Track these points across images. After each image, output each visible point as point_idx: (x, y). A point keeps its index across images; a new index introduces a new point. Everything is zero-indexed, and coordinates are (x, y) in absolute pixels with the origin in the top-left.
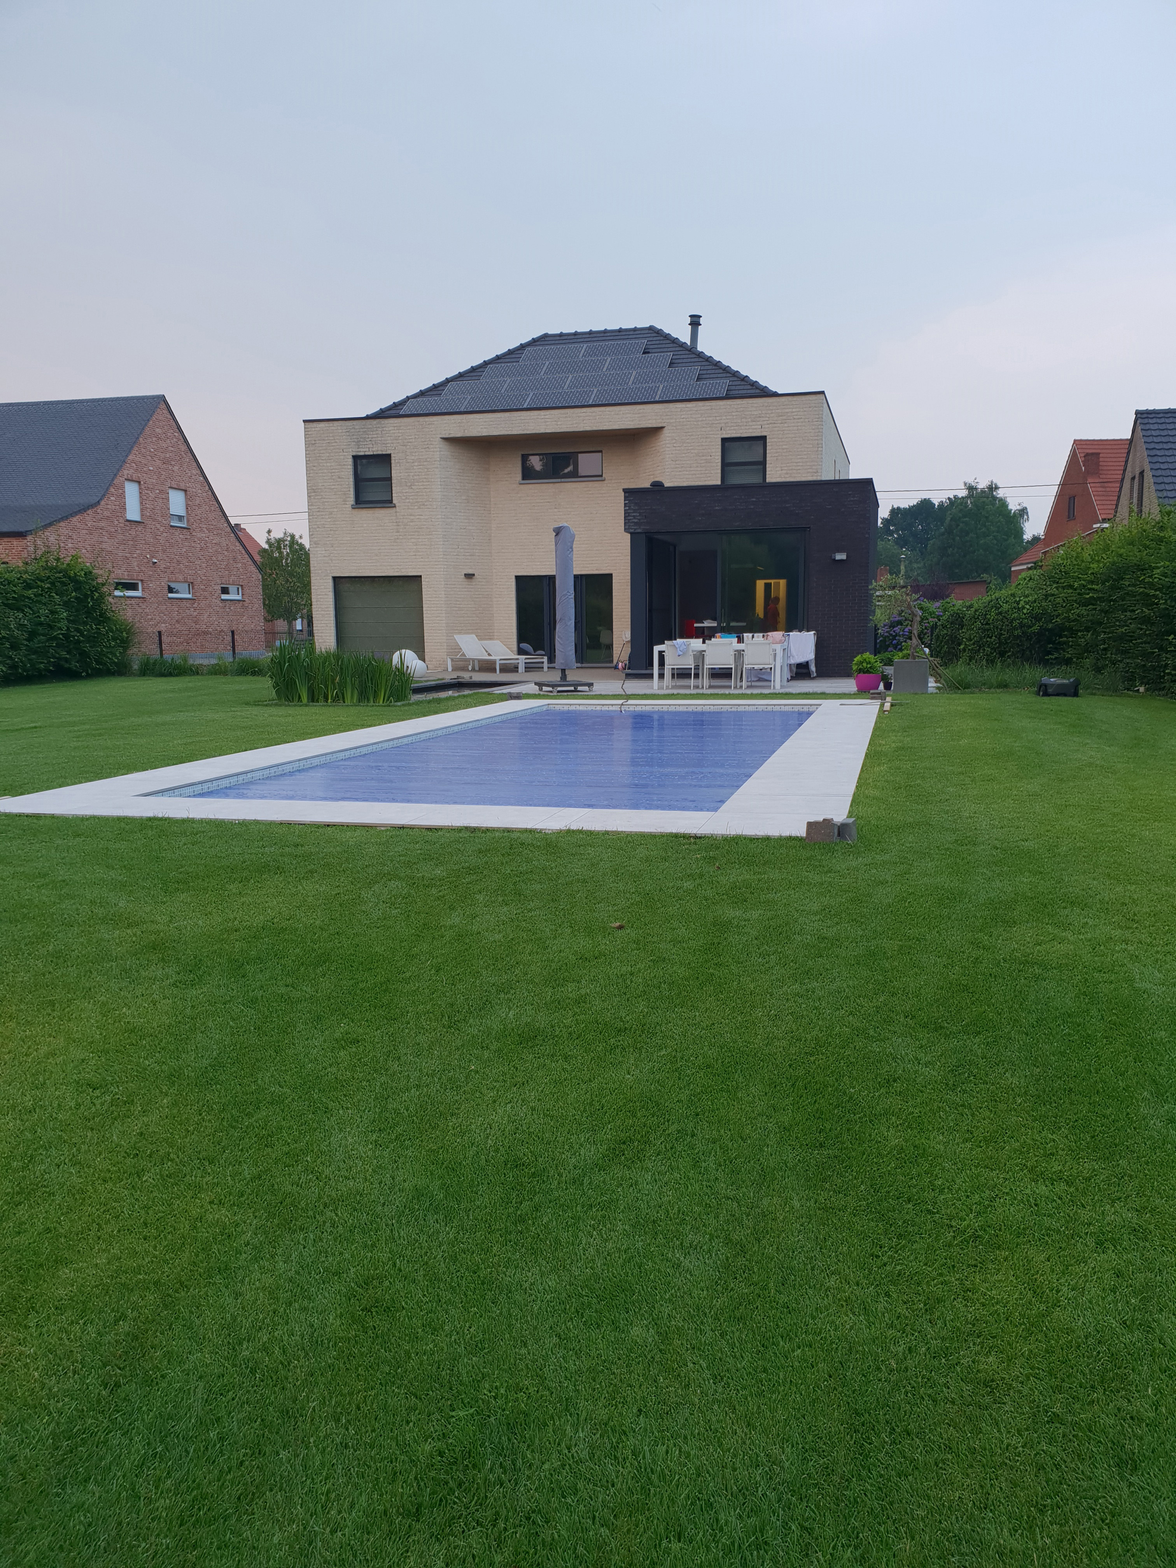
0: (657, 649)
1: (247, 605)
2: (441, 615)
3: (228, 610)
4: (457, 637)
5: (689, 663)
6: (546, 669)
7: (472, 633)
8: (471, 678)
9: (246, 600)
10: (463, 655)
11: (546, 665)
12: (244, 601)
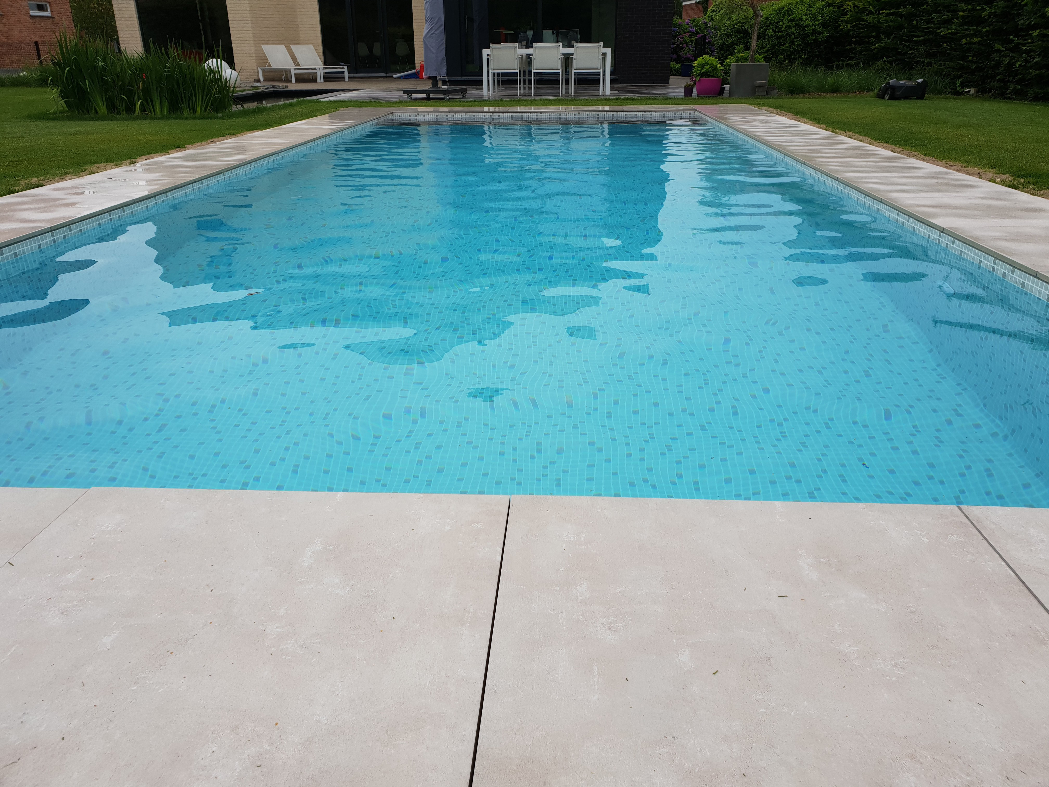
0: (485, 52)
1: (57, 22)
2: (247, 25)
3: (38, 26)
4: (264, 47)
5: (514, 66)
6: (347, 79)
7: (282, 44)
8: (286, 87)
9: (56, 16)
10: (270, 65)
11: (346, 75)
12: (53, 18)
